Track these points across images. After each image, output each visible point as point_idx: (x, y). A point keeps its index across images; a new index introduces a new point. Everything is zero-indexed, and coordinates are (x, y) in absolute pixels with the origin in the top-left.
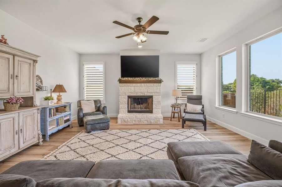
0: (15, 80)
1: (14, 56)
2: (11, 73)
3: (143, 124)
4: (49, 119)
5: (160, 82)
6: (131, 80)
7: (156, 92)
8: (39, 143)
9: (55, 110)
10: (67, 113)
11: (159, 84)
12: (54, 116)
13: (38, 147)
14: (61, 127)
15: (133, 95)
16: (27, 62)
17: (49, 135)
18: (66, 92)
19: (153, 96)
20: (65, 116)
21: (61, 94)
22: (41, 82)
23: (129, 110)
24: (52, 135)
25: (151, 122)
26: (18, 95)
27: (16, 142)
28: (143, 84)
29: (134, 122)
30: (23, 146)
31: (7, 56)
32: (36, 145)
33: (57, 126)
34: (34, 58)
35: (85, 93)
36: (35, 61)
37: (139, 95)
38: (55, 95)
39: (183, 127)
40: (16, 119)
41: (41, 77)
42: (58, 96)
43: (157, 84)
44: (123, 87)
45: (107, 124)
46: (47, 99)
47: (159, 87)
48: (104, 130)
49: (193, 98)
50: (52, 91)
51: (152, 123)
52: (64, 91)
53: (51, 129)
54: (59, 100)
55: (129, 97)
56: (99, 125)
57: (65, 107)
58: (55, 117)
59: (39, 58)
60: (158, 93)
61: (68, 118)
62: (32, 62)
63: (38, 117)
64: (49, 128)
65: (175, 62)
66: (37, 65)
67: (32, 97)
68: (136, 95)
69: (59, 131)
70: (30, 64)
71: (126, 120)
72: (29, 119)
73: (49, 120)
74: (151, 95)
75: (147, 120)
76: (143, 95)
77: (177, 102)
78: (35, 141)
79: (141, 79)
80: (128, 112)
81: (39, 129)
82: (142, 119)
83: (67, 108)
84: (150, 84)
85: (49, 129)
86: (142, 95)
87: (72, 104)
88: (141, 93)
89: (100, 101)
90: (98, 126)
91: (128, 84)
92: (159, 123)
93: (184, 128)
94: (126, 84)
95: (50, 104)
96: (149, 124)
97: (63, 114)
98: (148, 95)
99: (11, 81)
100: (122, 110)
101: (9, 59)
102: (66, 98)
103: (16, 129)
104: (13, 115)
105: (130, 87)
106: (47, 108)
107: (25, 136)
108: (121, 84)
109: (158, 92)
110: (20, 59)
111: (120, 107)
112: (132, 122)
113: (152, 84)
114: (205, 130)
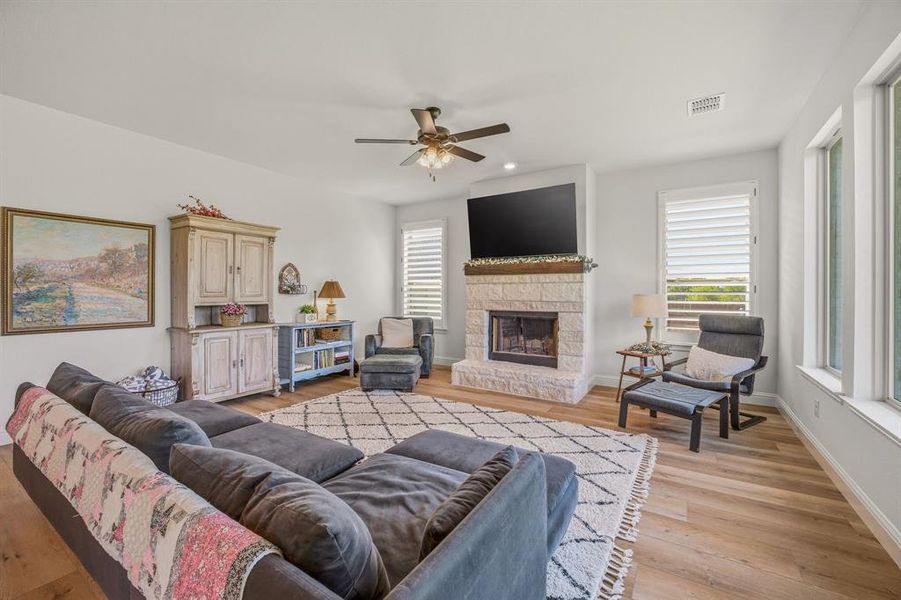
0: (236, 275)
1: (234, 234)
2: (230, 263)
3: (511, 396)
4: (295, 350)
5: (580, 268)
6: (494, 266)
7: (567, 302)
8: (274, 391)
9: (312, 333)
10: (340, 343)
11: (578, 276)
12: (308, 345)
13: (271, 399)
14: (324, 371)
15: (501, 309)
16: (255, 243)
17: (296, 383)
18: (343, 296)
19: (559, 315)
20: (337, 350)
21: (335, 301)
22: (297, 275)
23: (494, 351)
24: (303, 384)
25: (537, 394)
26: (240, 300)
27: (233, 380)
28: (527, 277)
29: (490, 386)
30: (244, 390)
31: (224, 236)
32: (270, 395)
33: (316, 368)
34: (269, 234)
35: (405, 300)
36: (271, 239)
37: (517, 310)
38: (322, 304)
39: (622, 424)
40: (235, 340)
41: (296, 266)
42: (329, 306)
43: (570, 277)
44: (475, 287)
45: (406, 379)
46: (304, 310)
47: (576, 286)
48: (401, 390)
49: (725, 326)
50: (317, 295)
51: (541, 397)
52: (340, 295)
53: (301, 372)
54: (331, 314)
55: (494, 315)
56: (389, 376)
57: (336, 329)
58: (313, 349)
59: (278, 231)
60: (574, 304)
61: (346, 353)
62: (266, 241)
63: (273, 342)
64: (295, 368)
65: (657, 193)
66: (276, 246)
67: (267, 305)
68: (509, 309)
69: (320, 379)
70: (263, 245)
71: (471, 376)
72: (256, 344)
73: (297, 352)
74: (552, 309)
75: (526, 387)
76: (529, 309)
77: (648, 340)
78: (267, 387)
79: (523, 260)
80: (489, 358)
81: (276, 365)
82: (512, 382)
83: (346, 334)
84: (547, 275)
85: (296, 370)
86: (523, 308)
87: (354, 325)
88: (523, 302)
89: (430, 323)
90: (384, 379)
91: (489, 278)
92: (562, 400)
93: (624, 427)
94: (482, 278)
95: (307, 321)
96: (529, 399)
97: (331, 345)
98: (540, 310)
99: (230, 276)
100: (472, 349)
101: (226, 240)
102: (343, 312)
103: (234, 358)
104: (228, 334)
105: (491, 286)
106: (293, 327)
107: (248, 372)
108: (469, 277)
109: (573, 300)
110: (244, 238)
111: (468, 342)
112: (487, 386)
113: (554, 277)
114: (694, 446)
